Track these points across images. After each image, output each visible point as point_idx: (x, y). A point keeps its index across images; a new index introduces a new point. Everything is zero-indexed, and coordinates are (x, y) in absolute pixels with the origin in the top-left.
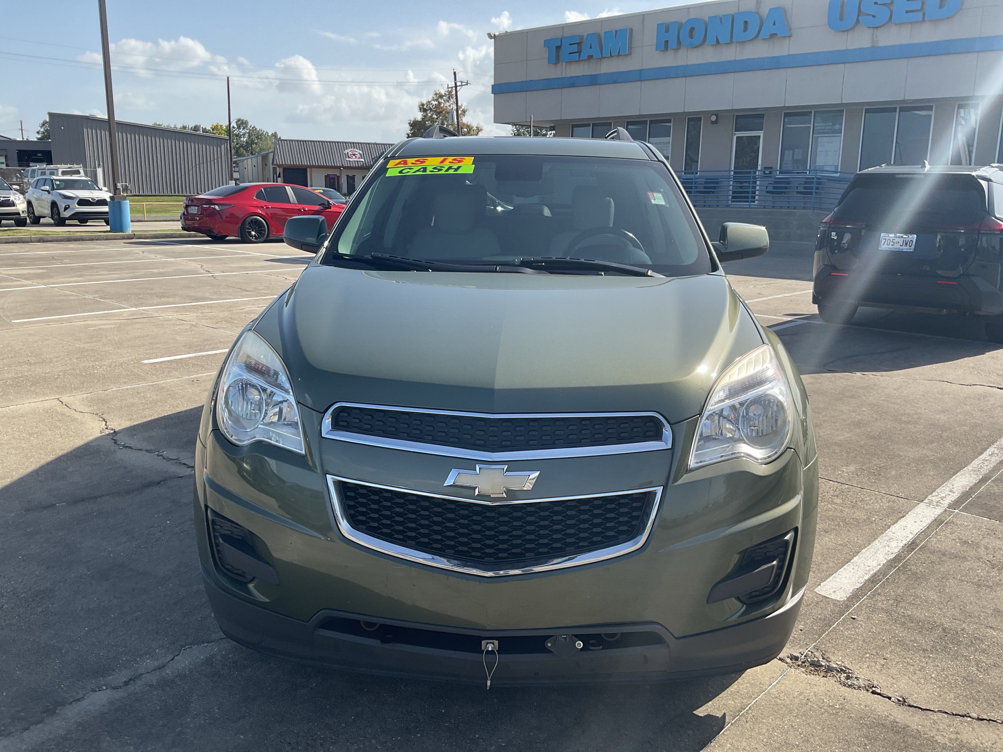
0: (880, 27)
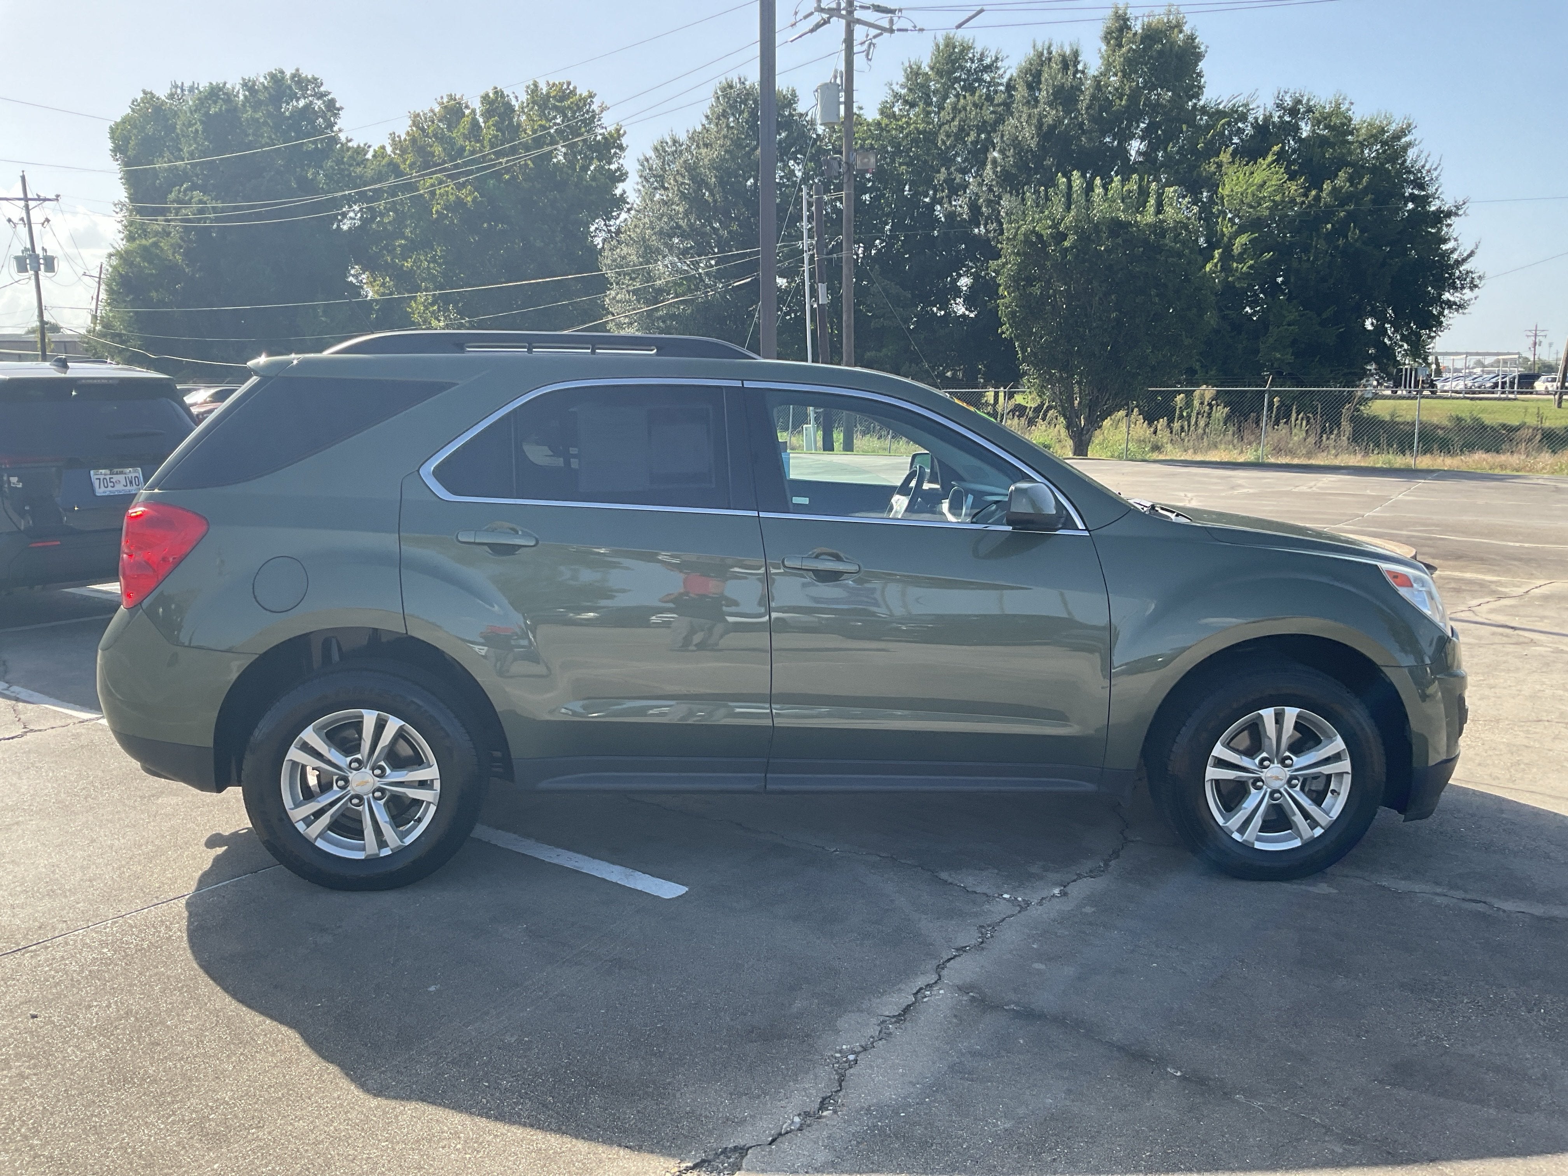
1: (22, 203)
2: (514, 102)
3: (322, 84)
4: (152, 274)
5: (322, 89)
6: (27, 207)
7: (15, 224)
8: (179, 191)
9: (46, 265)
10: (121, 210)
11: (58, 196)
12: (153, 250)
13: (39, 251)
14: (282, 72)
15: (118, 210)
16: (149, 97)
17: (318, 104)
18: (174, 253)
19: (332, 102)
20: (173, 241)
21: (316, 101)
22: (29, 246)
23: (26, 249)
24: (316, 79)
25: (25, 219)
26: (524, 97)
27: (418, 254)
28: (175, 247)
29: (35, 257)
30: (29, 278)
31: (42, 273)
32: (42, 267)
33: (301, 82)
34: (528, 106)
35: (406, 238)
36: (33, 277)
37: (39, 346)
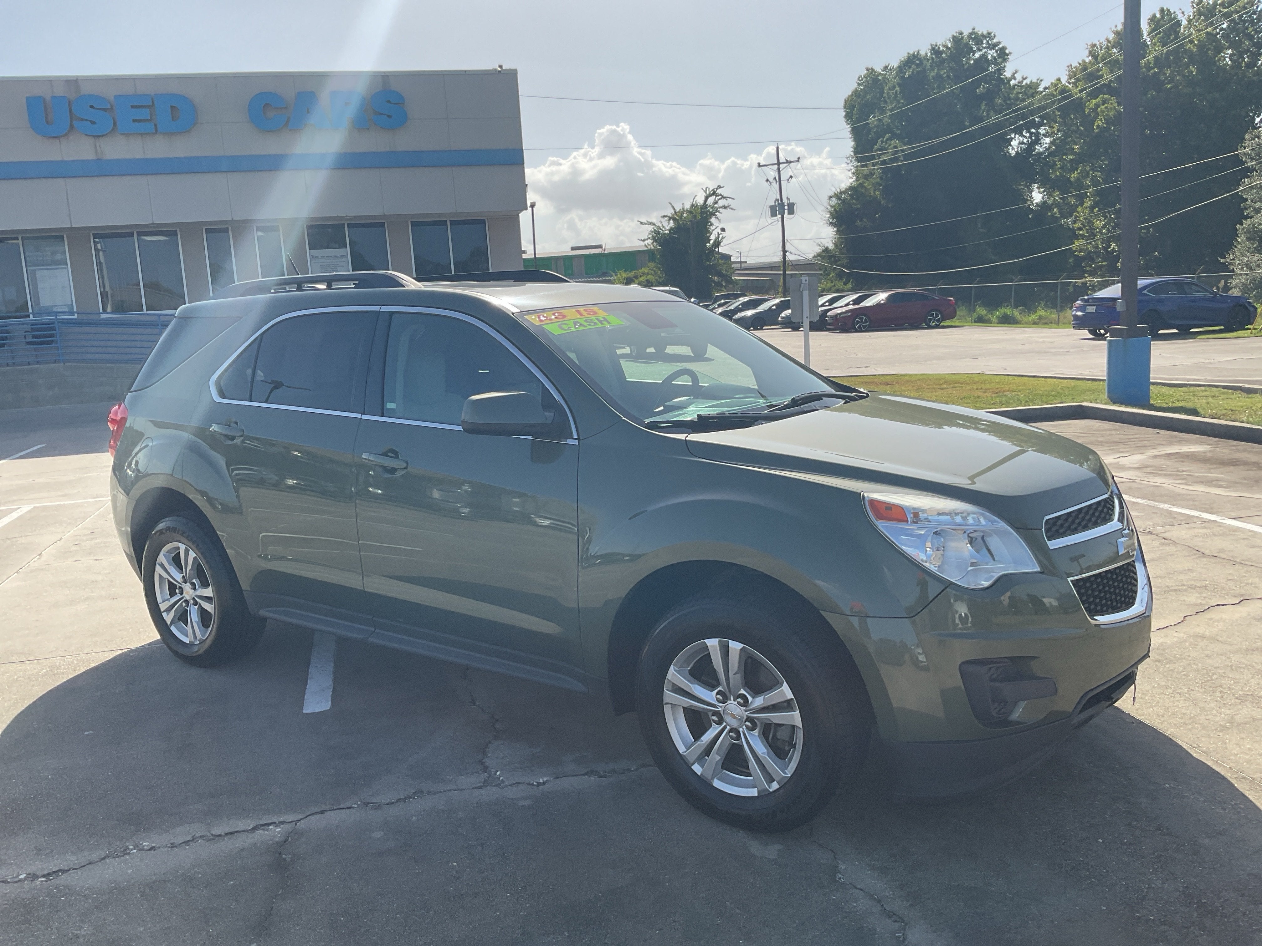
0: (103, 136)
1: (776, 167)
2: (1180, 17)
3: (995, 36)
4: (857, 209)
5: (995, 41)
6: (779, 169)
7: (770, 183)
8: (882, 142)
9: (789, 209)
10: (851, 161)
11: (799, 158)
12: (860, 189)
13: (785, 201)
14: (961, 33)
15: (849, 162)
16: (870, 71)
17: (991, 54)
18: (875, 190)
19: (1003, 49)
20: (874, 181)
21: (989, 52)
22: (779, 197)
23: (777, 200)
24: (989, 34)
25: (777, 178)
26: (1190, 12)
27: (1084, 166)
28: (876, 185)
29: (782, 205)
30: (778, 221)
31: (786, 215)
32: (786, 211)
33: (977, 38)
34: (1194, 18)
35: (1074, 153)
36: (780, 219)
37: (782, 269)
